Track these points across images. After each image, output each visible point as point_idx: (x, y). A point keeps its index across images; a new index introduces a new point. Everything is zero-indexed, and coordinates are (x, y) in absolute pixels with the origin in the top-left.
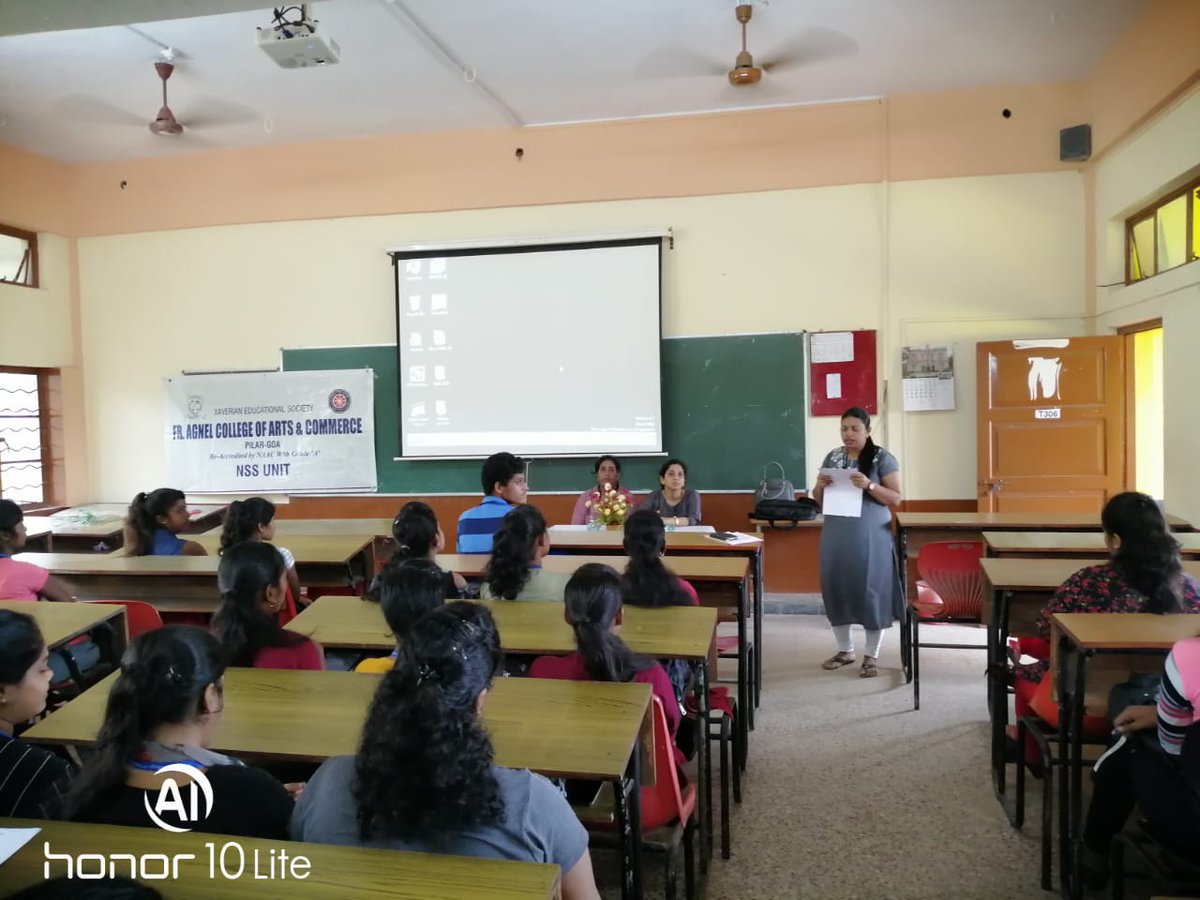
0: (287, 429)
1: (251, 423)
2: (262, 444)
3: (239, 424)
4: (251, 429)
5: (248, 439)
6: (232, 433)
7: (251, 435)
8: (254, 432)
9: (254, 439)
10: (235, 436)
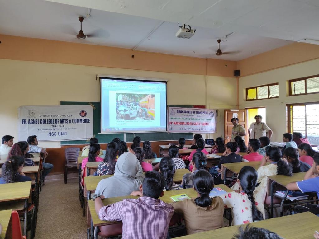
0: (66, 121)
1: (53, 120)
2: (58, 126)
3: (49, 120)
4: (53, 121)
5: (53, 124)
6: (46, 122)
7: (54, 123)
8: (55, 122)
9: (55, 124)
10: (48, 123)
